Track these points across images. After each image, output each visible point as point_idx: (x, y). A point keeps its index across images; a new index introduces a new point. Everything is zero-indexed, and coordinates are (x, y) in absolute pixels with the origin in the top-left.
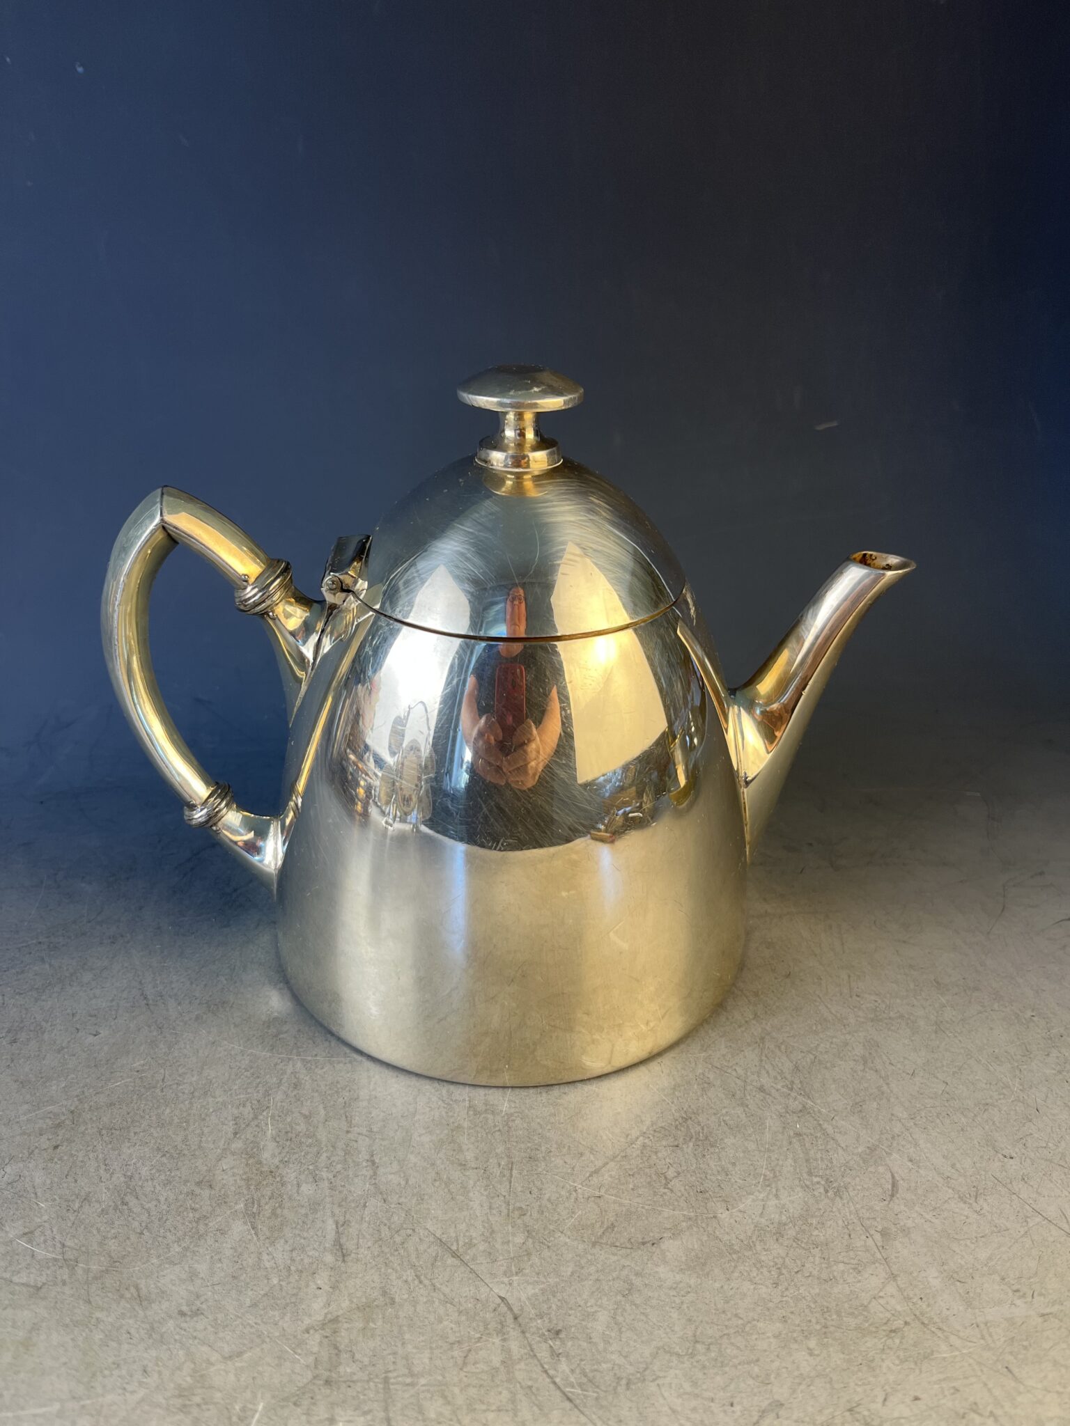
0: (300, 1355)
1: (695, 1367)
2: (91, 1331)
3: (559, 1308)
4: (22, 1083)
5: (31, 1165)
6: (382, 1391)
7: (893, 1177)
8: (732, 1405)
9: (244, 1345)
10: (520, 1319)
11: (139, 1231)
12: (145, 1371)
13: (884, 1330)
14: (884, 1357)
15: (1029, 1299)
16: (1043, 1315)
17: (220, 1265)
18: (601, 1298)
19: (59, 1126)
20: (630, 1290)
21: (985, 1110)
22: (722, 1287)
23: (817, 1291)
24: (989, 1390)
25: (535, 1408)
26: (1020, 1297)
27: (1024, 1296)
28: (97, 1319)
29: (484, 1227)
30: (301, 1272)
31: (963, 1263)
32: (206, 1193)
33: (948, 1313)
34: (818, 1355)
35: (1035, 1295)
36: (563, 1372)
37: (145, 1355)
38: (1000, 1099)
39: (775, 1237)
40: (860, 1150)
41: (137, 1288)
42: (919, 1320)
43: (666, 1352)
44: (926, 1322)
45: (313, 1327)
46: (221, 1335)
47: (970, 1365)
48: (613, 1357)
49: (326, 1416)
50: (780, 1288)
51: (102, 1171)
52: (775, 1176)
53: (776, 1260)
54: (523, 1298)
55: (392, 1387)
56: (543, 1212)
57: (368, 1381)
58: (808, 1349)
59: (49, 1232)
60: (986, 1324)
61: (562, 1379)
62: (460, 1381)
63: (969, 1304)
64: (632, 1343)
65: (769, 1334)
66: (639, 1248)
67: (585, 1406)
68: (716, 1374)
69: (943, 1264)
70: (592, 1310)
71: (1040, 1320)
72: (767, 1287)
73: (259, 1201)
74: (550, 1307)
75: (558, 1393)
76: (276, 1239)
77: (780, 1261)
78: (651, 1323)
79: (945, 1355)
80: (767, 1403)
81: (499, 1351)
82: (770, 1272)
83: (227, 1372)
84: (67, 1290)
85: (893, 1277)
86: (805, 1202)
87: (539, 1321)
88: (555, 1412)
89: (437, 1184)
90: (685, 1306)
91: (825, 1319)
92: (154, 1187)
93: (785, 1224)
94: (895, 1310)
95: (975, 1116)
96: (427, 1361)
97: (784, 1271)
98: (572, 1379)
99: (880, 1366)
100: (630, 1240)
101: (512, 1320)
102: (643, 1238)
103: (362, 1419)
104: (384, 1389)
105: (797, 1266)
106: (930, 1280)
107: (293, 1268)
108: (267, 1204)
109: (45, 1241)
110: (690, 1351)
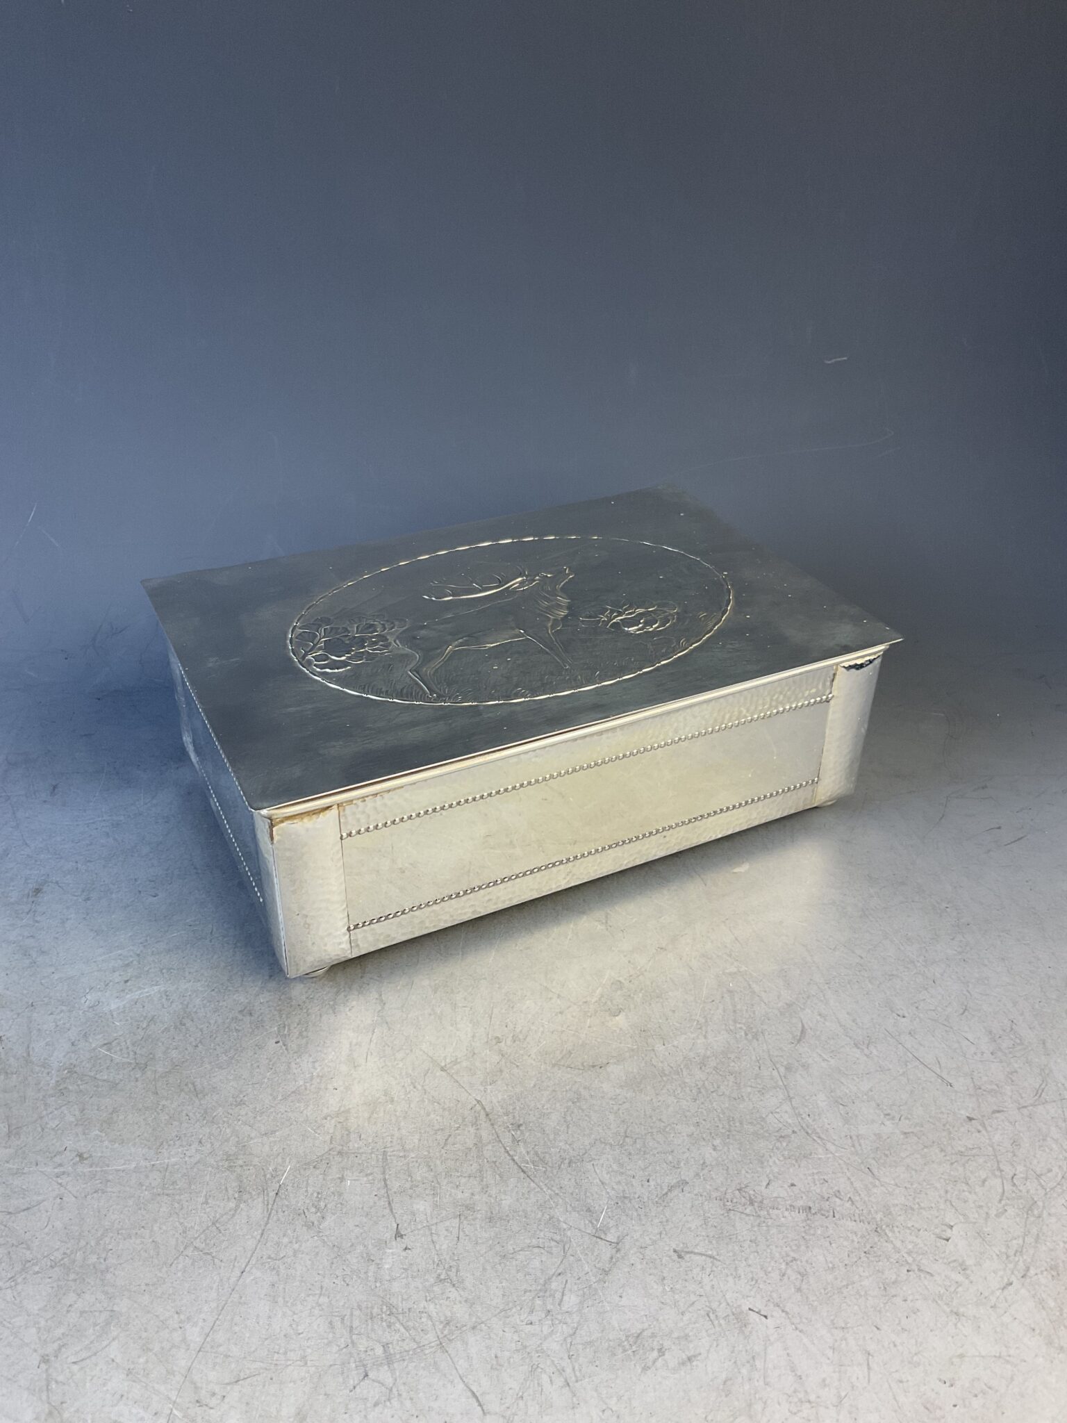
0: (319, 1134)
1: (623, 1153)
2: (158, 1114)
3: (522, 1109)
4: (96, 931)
5: (107, 994)
6: (381, 1160)
7: (803, 1026)
8: (648, 1181)
9: (278, 1126)
10: (491, 1116)
11: (194, 1044)
12: (200, 1142)
13: (776, 1136)
14: (772, 1154)
15: (897, 1121)
16: (905, 1133)
17: (258, 1070)
18: (555, 1104)
19: (127, 965)
20: (578, 1099)
21: (890, 980)
22: (652, 1100)
23: (727, 1105)
24: (852, 1183)
25: (497, 1176)
26: (888, 1120)
27: (893, 1118)
28: (164, 1106)
29: (467, 1050)
30: (322, 1077)
31: (848, 1092)
32: (248, 1019)
33: (828, 1127)
34: (720, 1150)
35: (902, 1118)
36: (521, 1152)
37: (200, 1131)
38: (904, 971)
39: (699, 1067)
40: (779, 1005)
41: (193, 1084)
42: (804, 1130)
43: (601, 1142)
44: (810, 1132)
45: (329, 1116)
46: (259, 1118)
47: (839, 1164)
48: (561, 1144)
49: (338, 1176)
50: (698, 1102)
51: (164, 1000)
52: (706, 1021)
53: (697, 1082)
54: (495, 1101)
55: (388, 1158)
56: (515, 1041)
57: (371, 1153)
58: (713, 1145)
59: (124, 1043)
60: (857, 1136)
61: (519, 1158)
62: (441, 1156)
63: (846, 1121)
64: (576, 1135)
65: (684, 1134)
66: (589, 1070)
67: (535, 1177)
68: (640, 1159)
69: (832, 1092)
70: (549, 1111)
71: (902, 1136)
72: (687, 1101)
73: (289, 1025)
74: (515, 1108)
75: (516, 1167)
76: (302, 1053)
77: (700, 1084)
78: (592, 1123)
79: (820, 1156)
80: (675, 1181)
81: (473, 1137)
82: (691, 1091)
83: (263, 1144)
84: (139, 1083)
85: (790, 1099)
86: (727, 1042)
87: (505, 1118)
88: (512, 1179)
89: (433, 1017)
90: (620, 1112)
91: (730, 1125)
92: (206, 1013)
93: (708, 1058)
94: (787, 1122)
95: (881, 983)
96: (416, 1141)
97: (702, 1090)
98: (527, 1158)
99: (768, 1161)
100: (582, 1064)
101: (485, 1116)
102: (593, 1063)
103: (365, 1179)
104: (383, 1159)
105: (714, 1087)
106: (819, 1102)
107: (314, 1074)
108: (295, 1028)
109: (121, 1050)
110: (621, 1143)
